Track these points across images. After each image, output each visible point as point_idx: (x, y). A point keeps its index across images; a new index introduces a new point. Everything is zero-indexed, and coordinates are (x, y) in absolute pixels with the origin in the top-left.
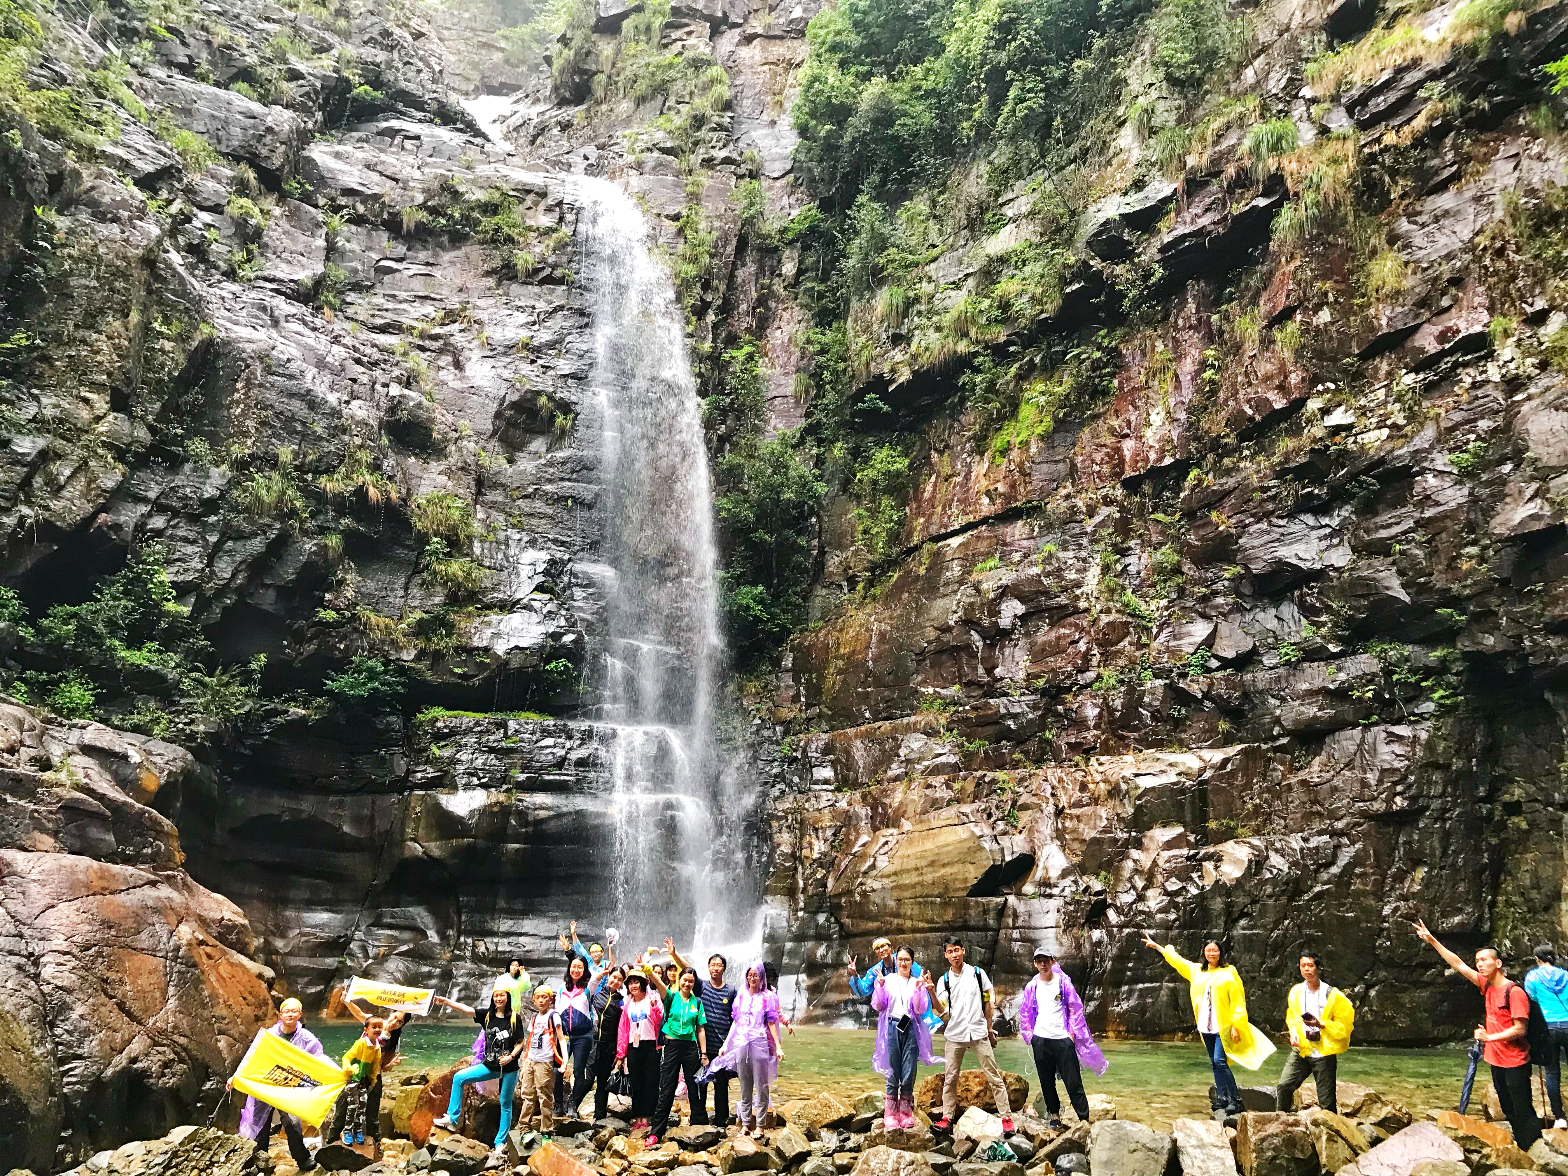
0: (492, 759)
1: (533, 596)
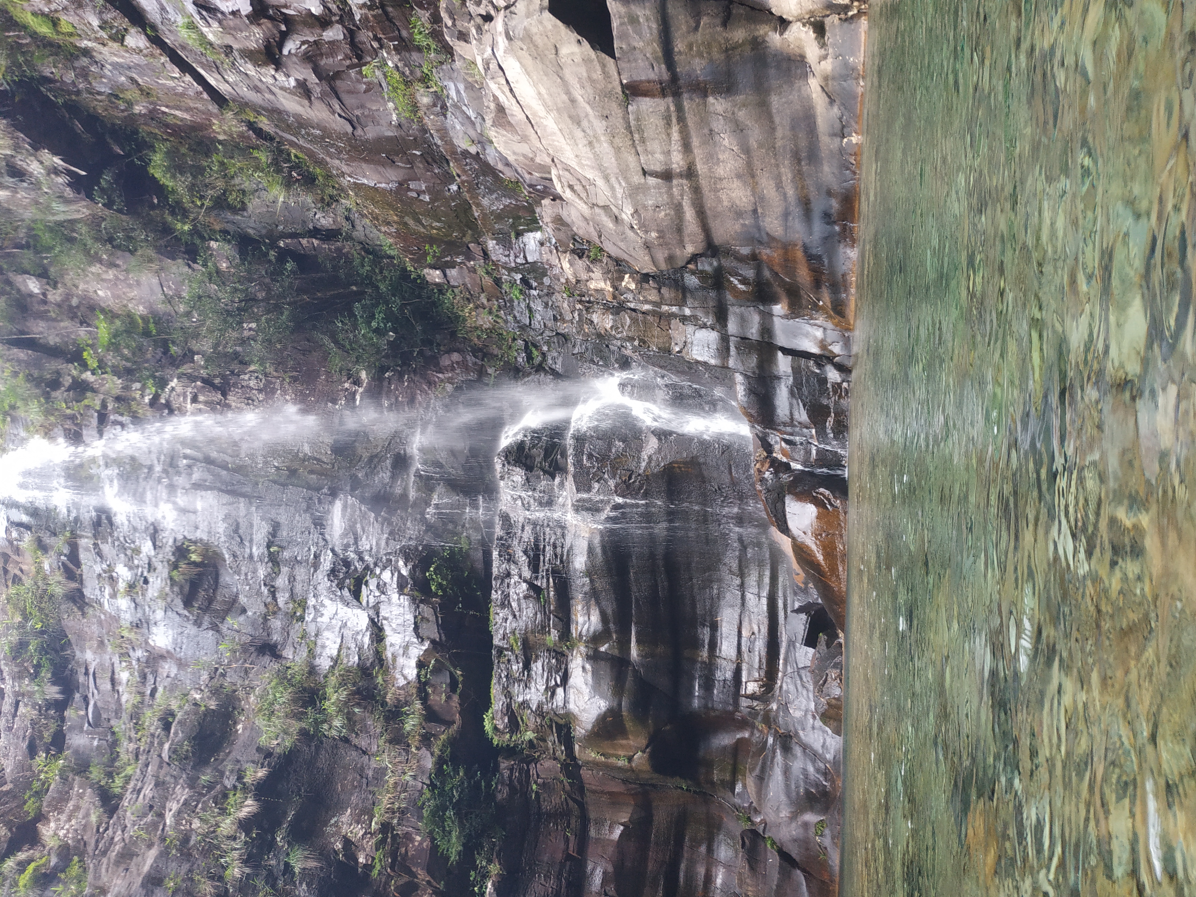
0: (537, 667)
1: (364, 603)
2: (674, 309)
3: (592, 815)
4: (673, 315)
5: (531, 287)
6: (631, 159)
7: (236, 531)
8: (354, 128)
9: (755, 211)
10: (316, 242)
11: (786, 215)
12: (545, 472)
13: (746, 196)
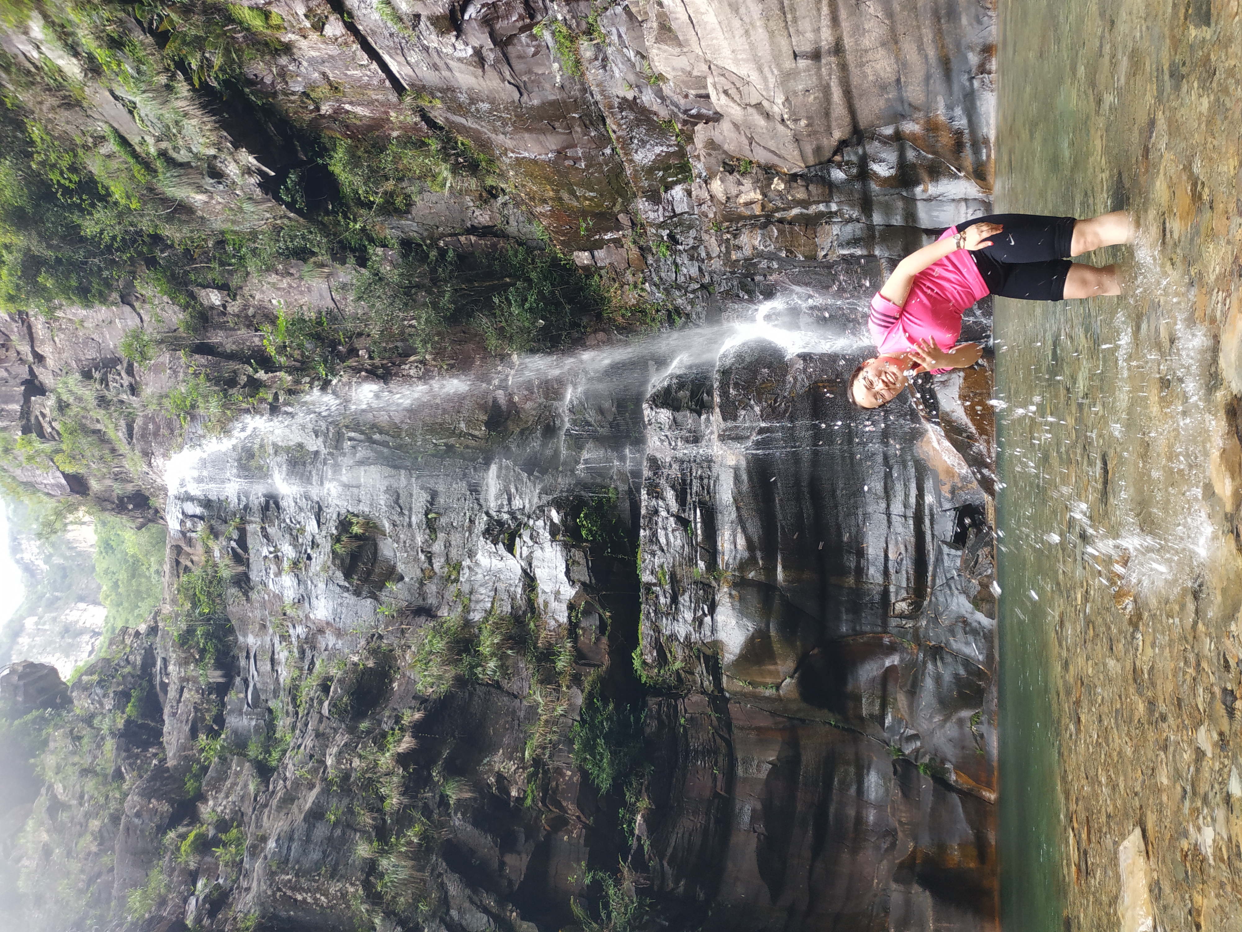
0: (685, 599)
2: (822, 207)
3: (740, 756)
4: (820, 215)
5: (677, 243)
6: (783, 42)
7: (397, 502)
8: (521, 94)
9: (898, 81)
10: (473, 238)
11: (928, 78)
12: (692, 410)
13: (890, 65)
